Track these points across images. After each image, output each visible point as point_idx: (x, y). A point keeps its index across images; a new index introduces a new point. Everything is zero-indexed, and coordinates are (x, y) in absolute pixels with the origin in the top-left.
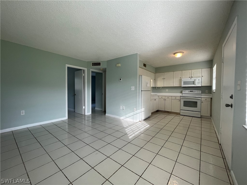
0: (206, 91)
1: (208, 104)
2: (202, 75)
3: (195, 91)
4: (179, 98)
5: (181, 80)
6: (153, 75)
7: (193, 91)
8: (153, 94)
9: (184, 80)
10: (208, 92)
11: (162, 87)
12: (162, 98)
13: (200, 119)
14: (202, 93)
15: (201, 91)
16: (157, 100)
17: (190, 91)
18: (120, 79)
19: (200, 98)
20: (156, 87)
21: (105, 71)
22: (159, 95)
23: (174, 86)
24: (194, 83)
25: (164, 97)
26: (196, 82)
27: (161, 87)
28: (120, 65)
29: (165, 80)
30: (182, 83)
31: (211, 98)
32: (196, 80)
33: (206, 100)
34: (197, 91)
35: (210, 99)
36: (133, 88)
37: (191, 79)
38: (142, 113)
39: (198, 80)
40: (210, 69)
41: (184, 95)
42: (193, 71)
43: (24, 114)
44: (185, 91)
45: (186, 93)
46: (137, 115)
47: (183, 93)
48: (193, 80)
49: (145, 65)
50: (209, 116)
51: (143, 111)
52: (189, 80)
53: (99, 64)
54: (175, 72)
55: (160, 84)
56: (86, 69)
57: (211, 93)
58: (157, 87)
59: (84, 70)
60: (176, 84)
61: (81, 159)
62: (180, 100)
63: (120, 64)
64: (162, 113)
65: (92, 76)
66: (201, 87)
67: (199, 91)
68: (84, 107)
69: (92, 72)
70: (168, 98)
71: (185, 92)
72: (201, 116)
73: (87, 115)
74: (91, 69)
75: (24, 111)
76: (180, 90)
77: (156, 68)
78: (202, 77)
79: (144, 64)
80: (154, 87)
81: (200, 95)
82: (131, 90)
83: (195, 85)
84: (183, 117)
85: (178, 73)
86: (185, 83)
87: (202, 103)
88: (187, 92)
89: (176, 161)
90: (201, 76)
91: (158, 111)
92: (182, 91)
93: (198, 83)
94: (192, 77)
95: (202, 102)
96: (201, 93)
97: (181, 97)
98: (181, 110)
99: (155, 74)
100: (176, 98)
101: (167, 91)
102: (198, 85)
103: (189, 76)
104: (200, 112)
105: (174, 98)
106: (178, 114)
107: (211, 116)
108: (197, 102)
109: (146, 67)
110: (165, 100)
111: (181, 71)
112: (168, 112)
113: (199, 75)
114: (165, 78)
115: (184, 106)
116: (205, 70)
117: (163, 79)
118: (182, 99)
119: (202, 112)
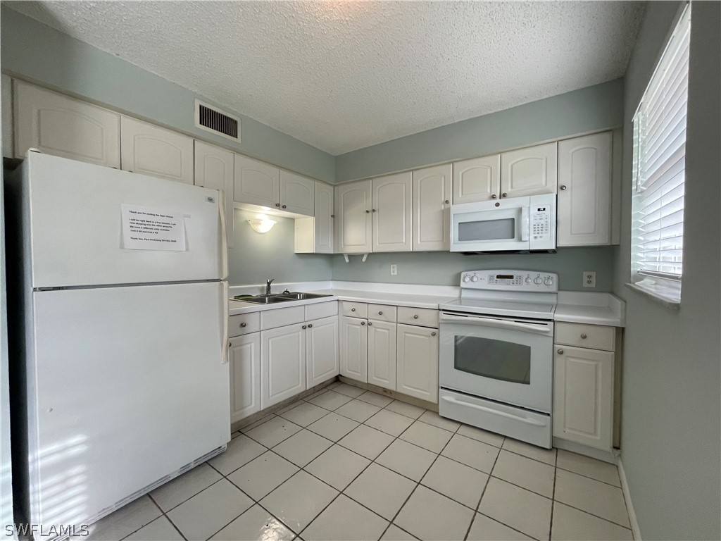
1: (596, 367)
2: (562, 183)
3: (524, 274)
5: (445, 216)
7: (511, 277)
9: (465, 210)
11: (370, 255)
12: (354, 314)
13: (548, 457)
14: (559, 289)
15: (554, 276)
16: (329, 324)
17: (499, 277)
19: (547, 328)
20: (342, 255)
22: (340, 297)
23: (415, 249)
24: (512, 226)
25: (362, 311)
26: (527, 222)
27: (362, 255)
29: (377, 213)
30: (454, 232)
31: (621, 332)
32: (525, 213)
33: (584, 337)
34: (533, 274)
35: (611, 334)
37: (497, 205)
39: (534, 211)
40: (608, 136)
42: (510, 159)
44: (471, 273)
45: (479, 286)
47: (463, 284)
48: (506, 210)
49: (217, 121)
50: (607, 445)
52: (484, 210)
54: (421, 175)
55: (357, 239)
57: (613, 293)
60: (427, 239)
66: (554, 251)
67: (546, 275)
70: (380, 313)
71: (472, 280)
72: (553, 439)
76: (449, 271)
77: (337, 157)
78: (561, 193)
81: (552, 299)
83: (520, 240)
85: (433, 178)
86: (468, 230)
87: (559, 359)
88: (481, 279)
90: (553, 186)
92: (459, 275)
93: (540, 228)
94: (504, 195)
95: (561, 353)
96: (554, 288)
97: (440, 310)
98: (440, 390)
99: (336, 188)
100: (416, 317)
101: (392, 274)
102: (539, 239)
103: (489, 190)
104: (548, 415)
105: (406, 315)
106: (429, 408)
107: (618, 448)
108: (527, 350)
109: (236, 137)
110: (369, 324)
111: (450, 163)
112: (385, 391)
113: (544, 180)
114: (377, 209)
115: (456, 367)
116: (574, 149)
117: (367, 212)
118: (448, 323)
119: (558, 417)
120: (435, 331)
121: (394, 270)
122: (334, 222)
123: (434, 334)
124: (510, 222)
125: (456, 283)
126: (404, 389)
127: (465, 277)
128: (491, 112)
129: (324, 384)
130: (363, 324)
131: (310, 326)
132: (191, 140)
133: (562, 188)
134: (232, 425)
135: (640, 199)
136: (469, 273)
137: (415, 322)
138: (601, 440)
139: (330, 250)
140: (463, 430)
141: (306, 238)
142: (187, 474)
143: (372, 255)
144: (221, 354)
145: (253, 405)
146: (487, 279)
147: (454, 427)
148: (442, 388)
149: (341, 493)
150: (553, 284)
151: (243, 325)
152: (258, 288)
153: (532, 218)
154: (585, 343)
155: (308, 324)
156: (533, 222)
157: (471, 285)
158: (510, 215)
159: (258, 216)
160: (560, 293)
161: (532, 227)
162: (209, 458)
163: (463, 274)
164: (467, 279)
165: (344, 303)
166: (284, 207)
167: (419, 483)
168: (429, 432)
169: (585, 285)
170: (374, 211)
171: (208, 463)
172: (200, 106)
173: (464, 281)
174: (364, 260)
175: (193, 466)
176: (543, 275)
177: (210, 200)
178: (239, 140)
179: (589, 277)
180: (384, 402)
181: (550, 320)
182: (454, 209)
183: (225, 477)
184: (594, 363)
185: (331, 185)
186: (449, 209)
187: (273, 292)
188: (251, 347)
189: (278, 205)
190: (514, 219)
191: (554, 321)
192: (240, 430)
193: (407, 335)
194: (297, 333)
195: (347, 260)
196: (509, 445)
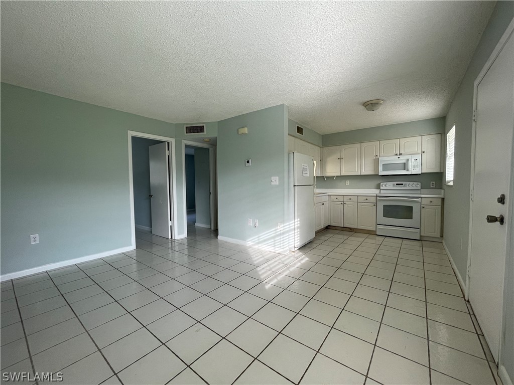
0: (431, 182)
1: (435, 211)
2: (423, 150)
3: (408, 183)
4: (373, 200)
5: (376, 162)
6: (317, 150)
7: (402, 184)
8: (318, 191)
9: (384, 160)
10: (434, 186)
11: (337, 176)
12: (337, 200)
13: (421, 242)
14: (421, 188)
15: (420, 183)
16: (327, 204)
17: (397, 184)
18: (248, 162)
19: (419, 200)
20: (323, 177)
21: (213, 143)
22: (330, 194)
23: (362, 174)
24: (405, 166)
25: (341, 199)
26: (411, 164)
27: (334, 177)
28: (246, 130)
29: (343, 160)
30: (381, 168)
31: (443, 199)
32: (410, 161)
33: (431, 202)
34: (411, 183)
35: (440, 200)
36: (275, 181)
37: (399, 158)
38: (296, 231)
39: (413, 160)
40: (439, 135)
41: (383, 193)
42: (403, 141)
43: (37, 242)
44: (385, 183)
45: (389, 188)
46: (285, 236)
47: (381, 188)
48: (402, 160)
49: (300, 130)
50: (439, 236)
51: (298, 228)
52: (394, 160)
53: (200, 129)
54: (365, 145)
55: (332, 170)
56: (172, 141)
57: (441, 189)
58: (326, 177)
59: (168, 143)
60: (368, 170)
61: (163, 344)
62: (376, 205)
63: (246, 128)
64: (338, 231)
65: (186, 155)
66: (420, 174)
67: (416, 183)
68: (170, 223)
69: (187, 146)
70: (350, 199)
71: (385, 186)
72: (421, 236)
73: (178, 240)
74: (183, 141)
75: (37, 235)
76: (375, 183)
77: (323, 135)
78: (423, 154)
79: (298, 127)
80: (320, 175)
81: (419, 192)
82: (272, 184)
83: (408, 170)
84: (382, 238)
85: (370, 147)
86: (386, 167)
87: (423, 210)
88: (390, 185)
89: (376, 343)
90: (420, 152)
91: (329, 227)
92: (380, 183)
93: (415, 167)
94: (401, 154)
95: (424, 207)
96: (419, 188)
97: (377, 196)
99: (322, 149)
101: (347, 185)
102: (415, 170)
103: (395, 153)
104: (419, 228)
105: (361, 199)
106: (372, 233)
107: (442, 237)
108: (411, 208)
110: (344, 204)
111: (378, 141)
112: (352, 229)
113: (416, 149)
114: (343, 157)
115: (384, 216)
116: (428, 139)
117: (338, 159)
118: (380, 200)
119: (422, 229)
121: (348, 183)
123: (374, 205)
124: (403, 164)
125: (378, 187)
126: (361, 227)
130: (342, 204)
132: (294, 138)
133: (423, 152)
136: (384, 183)
137: (367, 201)
138: (437, 234)
140: (387, 238)
143: (339, 177)
146: (392, 185)
148: (378, 224)
150: (419, 187)
154: (431, 204)
156: (413, 164)
157: (385, 188)
158: (404, 161)
160: (422, 190)
161: (412, 166)
163: (381, 184)
165: (331, 196)
168: (372, 242)
169: (431, 186)
173: (382, 186)
174: (334, 179)
176: (415, 183)
178: (303, 135)
179: (433, 183)
180: (351, 234)
181: (419, 197)
182: (380, 159)
185: (320, 147)
186: (378, 159)
190: (405, 163)
191: (421, 197)
192: (317, 234)
193: (362, 206)
194: (321, 206)
195: (326, 179)
196: (405, 241)
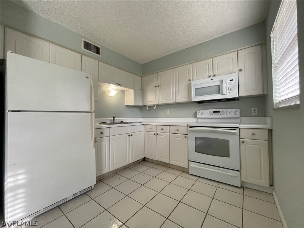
1: (260, 148)
2: (240, 68)
3: (225, 110)
4: (185, 130)
5: (189, 86)
7: (219, 112)
9: (196, 84)
12: (150, 130)
13: (240, 191)
14: (241, 116)
15: (239, 110)
16: (140, 135)
17: (214, 112)
19: (236, 131)
20: (145, 106)
22: (145, 123)
23: (177, 102)
24: (219, 89)
25: (154, 129)
27: (154, 106)
30: (193, 93)
31: (270, 131)
32: (224, 82)
33: (254, 134)
34: (229, 110)
35: (266, 132)
37: (212, 79)
39: (228, 81)
40: (259, 47)
41: (201, 123)
42: (217, 60)
44: (202, 111)
45: (205, 117)
47: (198, 116)
48: (216, 82)
49: (91, 47)
50: (267, 185)
52: (207, 82)
54: (178, 69)
57: (266, 116)
64: (152, 165)
66: (238, 98)
67: (235, 110)
70: (162, 129)
71: (202, 114)
72: (241, 182)
76: (192, 111)
77: (143, 65)
78: (240, 73)
79: (88, 43)
81: (238, 121)
83: (223, 94)
85: (184, 71)
86: (199, 91)
87: (243, 146)
88: (205, 113)
90: (236, 70)
93: (231, 89)
94: (215, 76)
95: (243, 142)
96: (238, 116)
97: (188, 126)
98: (189, 162)
99: (142, 78)
100: (177, 130)
101: (167, 113)
102: (231, 93)
103: (208, 74)
104: (239, 171)
105: (173, 129)
106: (184, 171)
107: (272, 186)
108: (228, 142)
109: (99, 54)
110: (157, 134)
111: (190, 64)
112: (165, 164)
113: (232, 68)
115: (196, 151)
116: (245, 54)
117: (156, 87)
118: (191, 131)
119: (243, 171)
120: (186, 136)
121: (168, 112)
122: (142, 92)
123: (186, 137)
124: (218, 87)
125: (195, 116)
126: (173, 162)
127: (199, 113)
128: (208, 40)
129: (139, 161)
130: (155, 134)
131: (132, 135)
132: (80, 55)
133: (240, 70)
134: (96, 178)
135: (276, 70)
136: (200, 111)
137: (177, 132)
138: (264, 182)
139: (140, 104)
140: (200, 179)
141: (130, 99)
142: (76, 197)
143: (158, 106)
144: (92, 144)
145: (106, 169)
146: (208, 113)
147: (196, 178)
148: (190, 161)
149: (144, 206)
150: (238, 114)
151: (102, 133)
152: (109, 120)
153: (227, 85)
154: (254, 137)
155: (130, 134)
156: (228, 86)
157: (202, 116)
158: (218, 83)
159: (109, 89)
160: (242, 118)
161: (227, 88)
162: (86, 191)
163: (198, 112)
164: (200, 114)
165: (146, 125)
166: (120, 85)
167: (180, 202)
168: (184, 181)
169: (253, 113)
170: (159, 86)
171: (86, 193)
172: (84, 41)
173: (198, 115)
174: (155, 108)
175: (78, 194)
176: (233, 110)
177: (87, 77)
178: (100, 56)
179: (254, 110)
180: (164, 169)
181: (237, 128)
182: (193, 83)
183: (93, 199)
184: (259, 146)
185: (141, 77)
186: (191, 83)
187: (115, 122)
188: (105, 143)
189: (117, 84)
190: (219, 85)
191: (239, 128)
192: (100, 180)
193: (174, 138)
194: (126, 138)
195: (148, 108)
196: (221, 186)
